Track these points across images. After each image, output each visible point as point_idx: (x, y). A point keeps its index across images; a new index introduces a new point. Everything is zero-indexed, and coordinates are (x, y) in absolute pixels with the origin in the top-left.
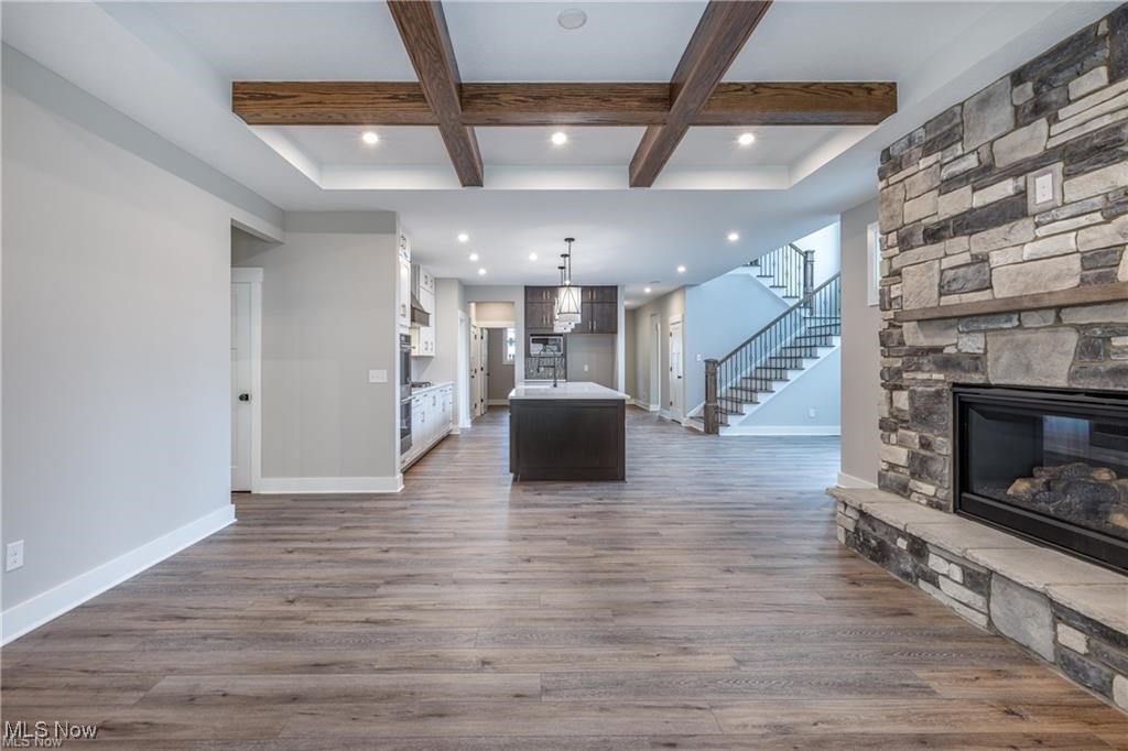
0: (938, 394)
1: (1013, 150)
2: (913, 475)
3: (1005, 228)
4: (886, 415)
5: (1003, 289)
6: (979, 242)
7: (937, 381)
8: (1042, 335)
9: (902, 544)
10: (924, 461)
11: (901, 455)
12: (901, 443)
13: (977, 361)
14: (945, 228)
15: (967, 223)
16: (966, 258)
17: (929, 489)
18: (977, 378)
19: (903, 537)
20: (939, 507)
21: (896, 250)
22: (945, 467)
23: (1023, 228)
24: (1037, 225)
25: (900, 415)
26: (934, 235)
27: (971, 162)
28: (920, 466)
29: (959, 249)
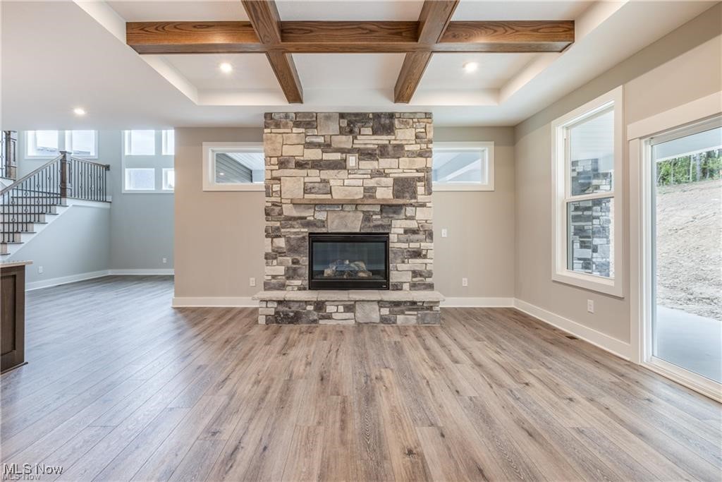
0: (304, 238)
1: (340, 142)
2: (288, 278)
3: (336, 171)
4: (270, 251)
5: (338, 195)
6: (325, 174)
7: (303, 232)
8: (351, 214)
10: (295, 270)
11: (281, 270)
12: (280, 264)
13: (323, 223)
14: (307, 164)
15: (317, 165)
16: (318, 180)
17: (298, 282)
18: (324, 230)
19: (310, 305)
20: (305, 289)
21: (277, 167)
22: (305, 271)
23: (343, 173)
24: (349, 174)
25: (280, 251)
26: (300, 165)
27: (321, 140)
28: (292, 273)
29: (314, 176)
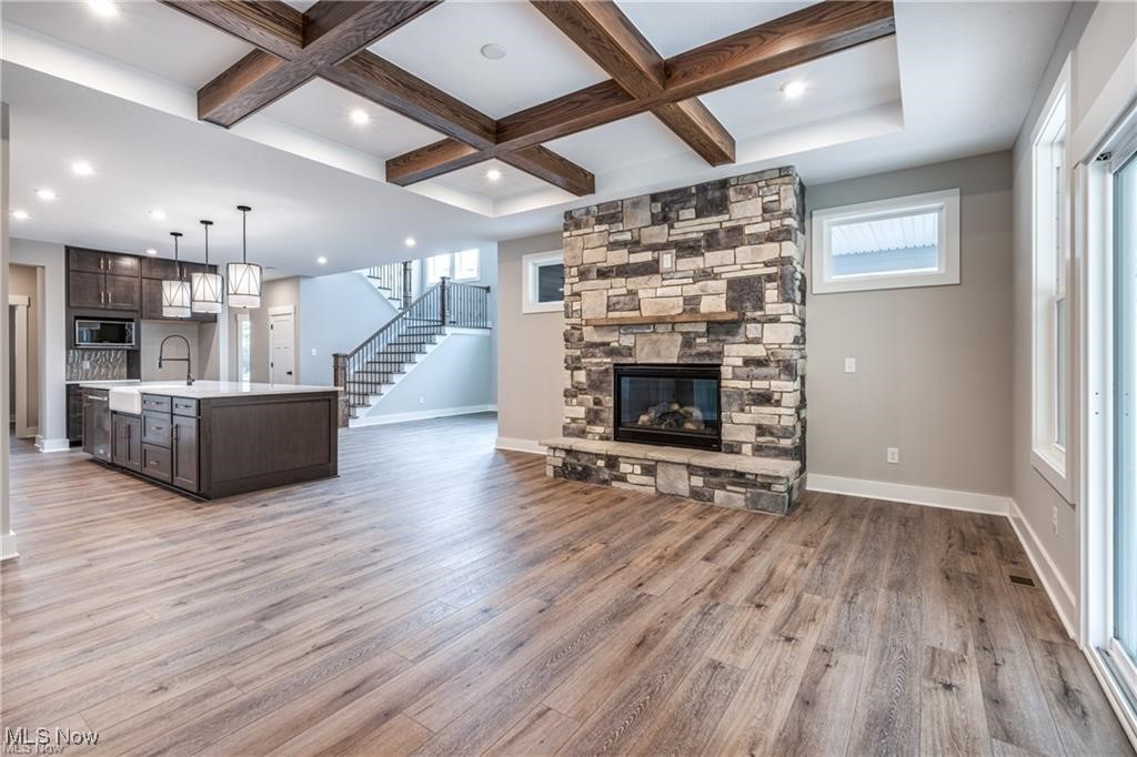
0: (607, 370)
1: (652, 236)
2: (589, 423)
3: (646, 277)
4: (569, 387)
5: (647, 311)
6: (634, 283)
7: (606, 363)
8: (666, 337)
9: (601, 463)
10: (597, 413)
11: (580, 412)
12: (580, 404)
13: (630, 351)
14: (611, 271)
15: (624, 271)
16: (624, 291)
17: (600, 429)
18: (630, 360)
19: (602, 459)
20: (607, 439)
21: (577, 279)
22: (609, 415)
23: (655, 280)
24: (663, 279)
25: (580, 386)
26: (603, 274)
27: (627, 236)
28: (594, 417)
29: (620, 286)
